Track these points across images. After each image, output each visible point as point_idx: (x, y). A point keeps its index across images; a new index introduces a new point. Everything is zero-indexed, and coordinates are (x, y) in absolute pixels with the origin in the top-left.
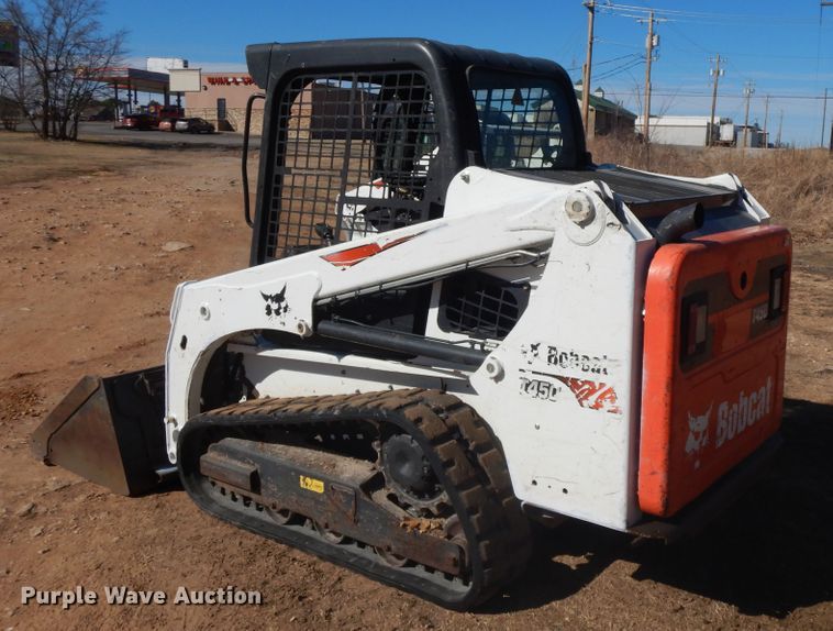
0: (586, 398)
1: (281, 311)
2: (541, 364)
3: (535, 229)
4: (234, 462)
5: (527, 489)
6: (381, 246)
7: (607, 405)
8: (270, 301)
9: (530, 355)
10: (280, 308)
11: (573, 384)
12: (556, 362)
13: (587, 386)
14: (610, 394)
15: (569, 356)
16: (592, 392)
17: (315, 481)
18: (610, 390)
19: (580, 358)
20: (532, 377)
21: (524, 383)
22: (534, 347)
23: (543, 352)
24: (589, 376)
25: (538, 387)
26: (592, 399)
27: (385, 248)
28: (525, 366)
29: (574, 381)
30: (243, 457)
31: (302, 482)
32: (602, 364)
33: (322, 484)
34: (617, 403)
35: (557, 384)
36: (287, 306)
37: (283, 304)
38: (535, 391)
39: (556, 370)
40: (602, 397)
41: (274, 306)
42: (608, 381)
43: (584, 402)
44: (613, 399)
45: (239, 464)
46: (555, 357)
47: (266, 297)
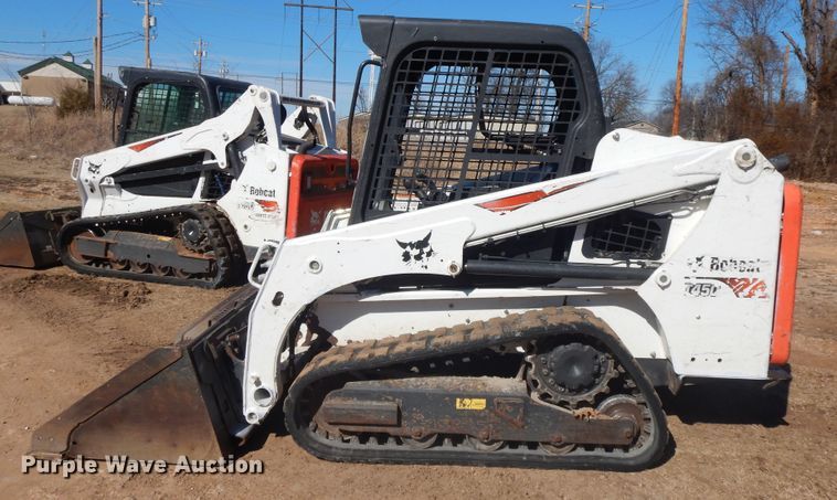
0: (741, 290)
1: (424, 256)
2: (705, 271)
3: (701, 173)
4: (368, 403)
5: (686, 365)
6: (547, 192)
7: (758, 293)
8: (408, 249)
9: (695, 265)
10: (422, 253)
11: (731, 282)
12: (717, 268)
13: (742, 282)
14: (762, 285)
15: (729, 263)
16: (746, 286)
17: (474, 400)
18: (761, 283)
19: (738, 262)
20: (694, 281)
21: (688, 287)
22: (699, 259)
23: (707, 262)
24: (745, 275)
25: (702, 288)
26: (746, 291)
27: (551, 194)
28: (690, 274)
29: (732, 280)
30: (378, 396)
31: (458, 405)
32: (755, 266)
33: (484, 401)
34: (766, 291)
35: (717, 283)
36: (431, 250)
37: (426, 250)
38: (698, 291)
39: (718, 274)
40: (754, 288)
41: (415, 252)
42: (760, 276)
43: (740, 294)
44: (763, 289)
45: (374, 403)
46: (716, 265)
47: (403, 245)
